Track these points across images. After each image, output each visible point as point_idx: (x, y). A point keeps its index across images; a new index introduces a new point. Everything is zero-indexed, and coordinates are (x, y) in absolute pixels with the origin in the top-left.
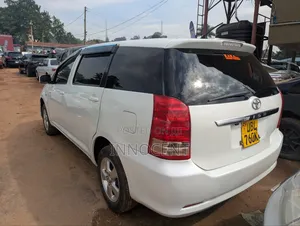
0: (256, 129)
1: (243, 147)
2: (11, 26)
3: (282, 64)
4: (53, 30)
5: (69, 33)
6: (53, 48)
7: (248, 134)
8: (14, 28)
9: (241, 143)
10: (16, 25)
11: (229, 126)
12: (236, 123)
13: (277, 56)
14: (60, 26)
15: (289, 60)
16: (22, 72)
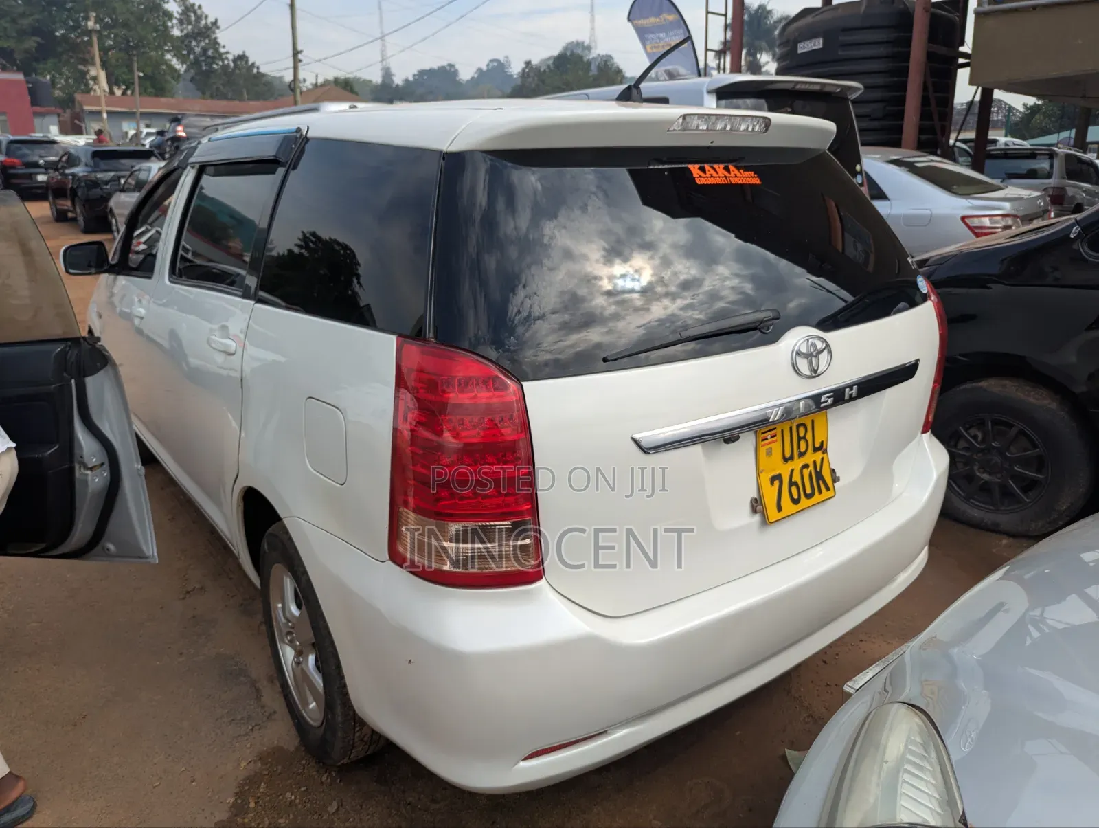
0: (821, 448)
1: (766, 522)
2: (22, 34)
3: (1031, 155)
4: (181, 46)
5: (242, 58)
6: (176, 120)
7: (785, 470)
8: (31, 43)
9: (757, 505)
10: (35, 31)
11: (697, 449)
12: (729, 436)
13: (1023, 125)
14: (205, 32)
15: (1060, 141)
16: (61, 217)
